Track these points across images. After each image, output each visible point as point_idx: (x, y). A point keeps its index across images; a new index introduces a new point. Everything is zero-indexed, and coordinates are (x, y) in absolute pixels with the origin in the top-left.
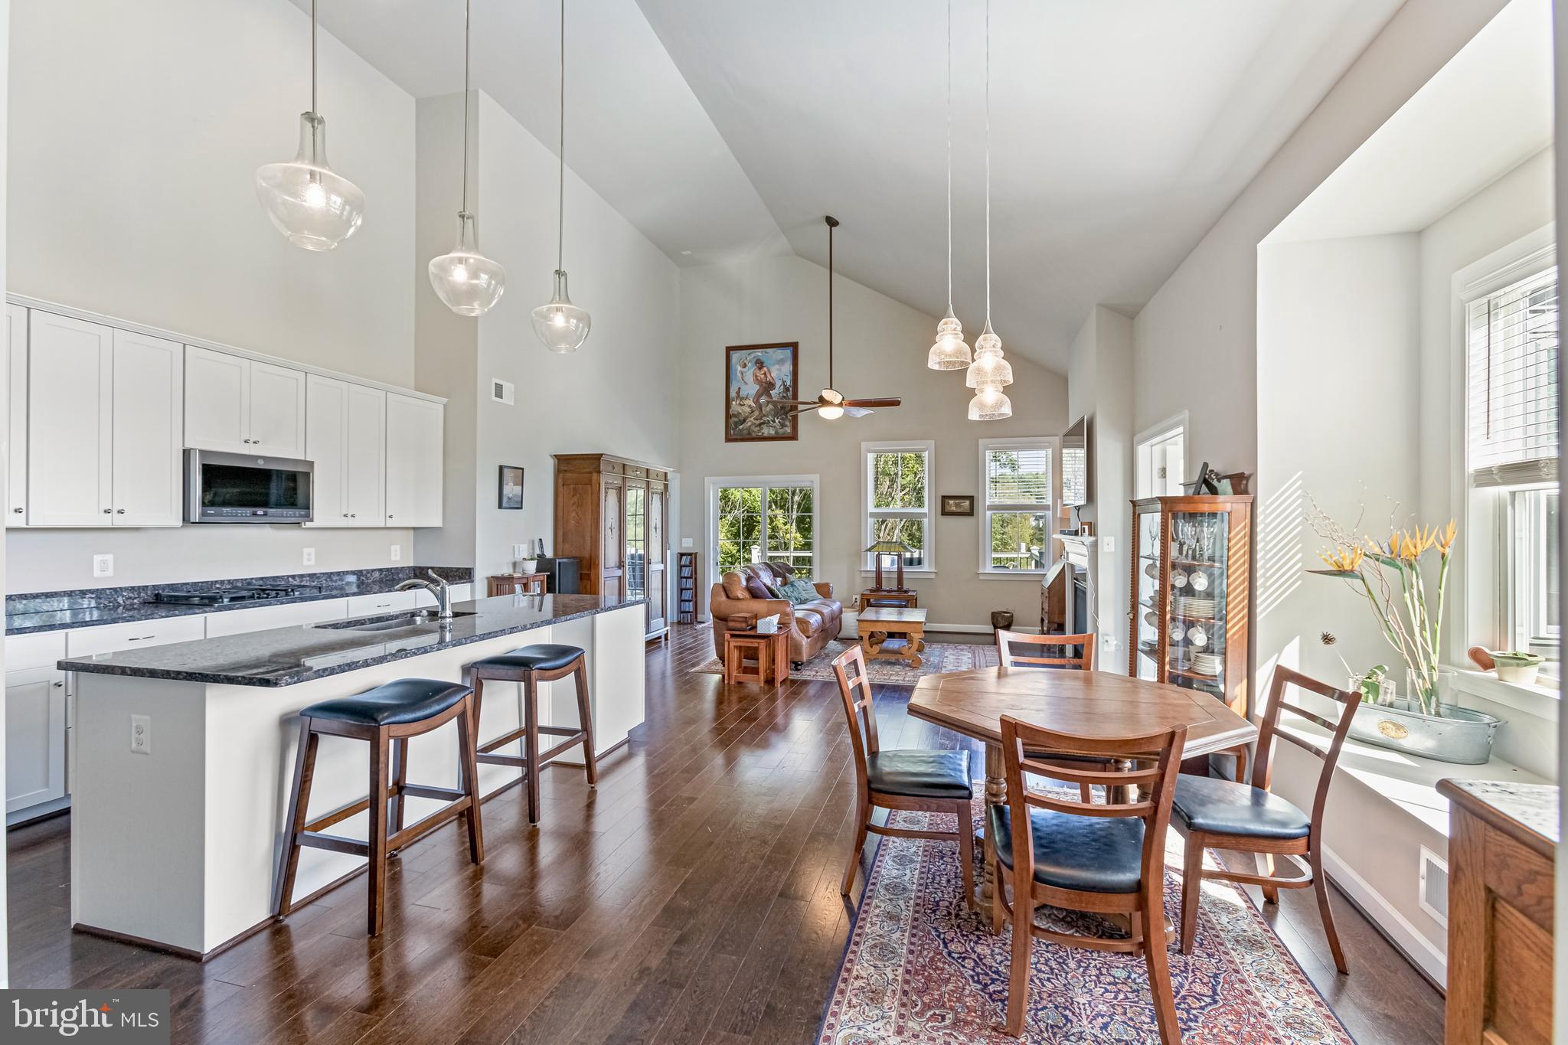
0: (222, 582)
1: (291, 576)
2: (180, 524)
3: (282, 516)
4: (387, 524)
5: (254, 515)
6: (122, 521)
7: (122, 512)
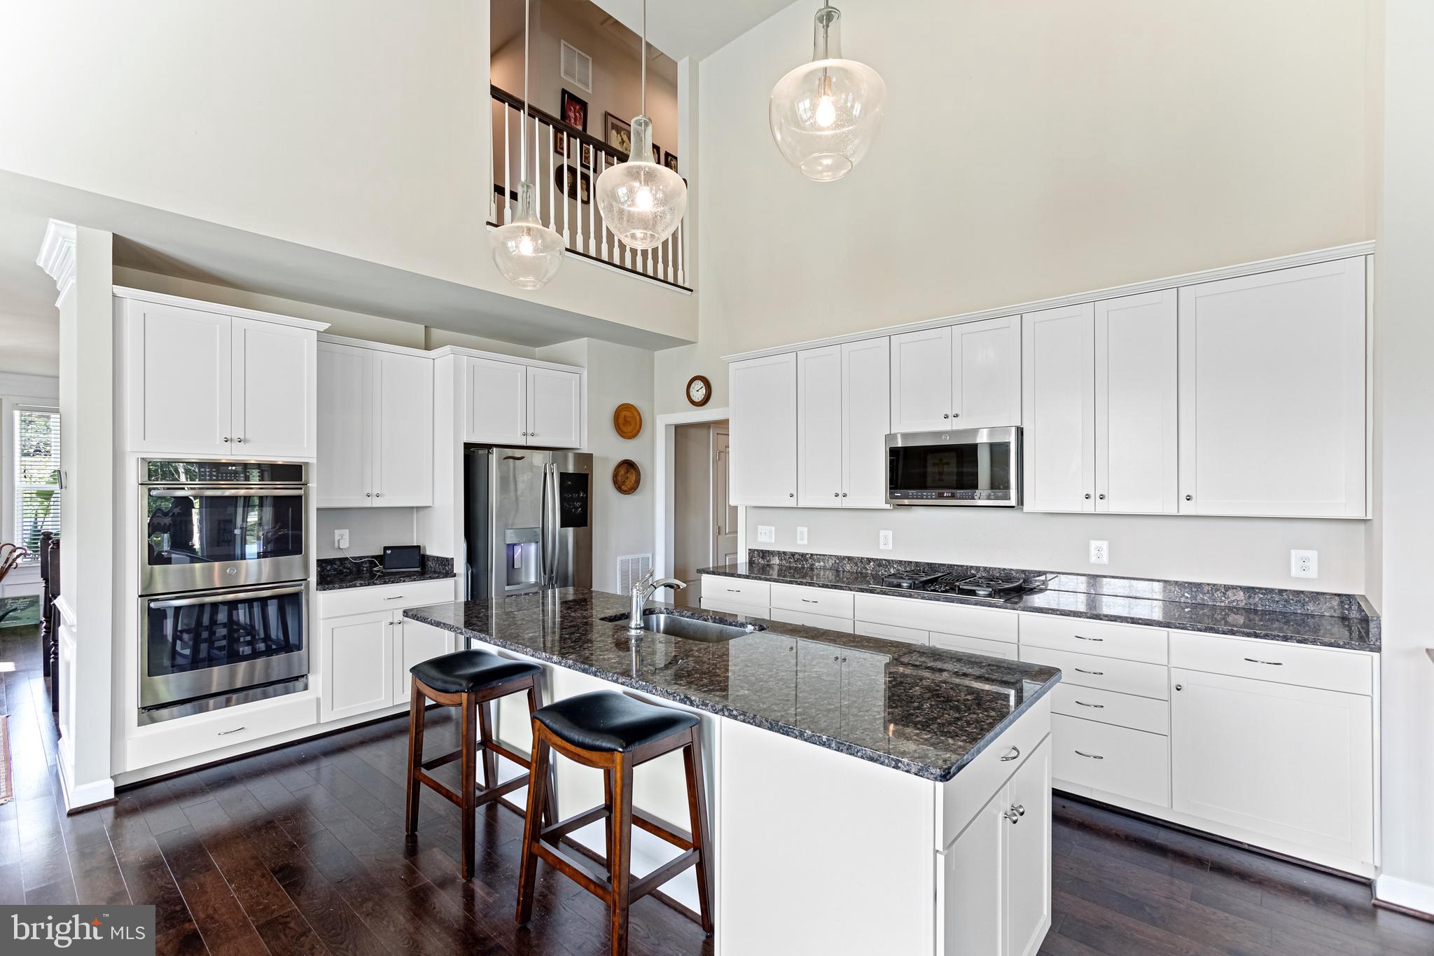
2: (888, 506)
3: (973, 498)
4: (1180, 511)
5: (941, 496)
6: (847, 503)
7: (845, 495)
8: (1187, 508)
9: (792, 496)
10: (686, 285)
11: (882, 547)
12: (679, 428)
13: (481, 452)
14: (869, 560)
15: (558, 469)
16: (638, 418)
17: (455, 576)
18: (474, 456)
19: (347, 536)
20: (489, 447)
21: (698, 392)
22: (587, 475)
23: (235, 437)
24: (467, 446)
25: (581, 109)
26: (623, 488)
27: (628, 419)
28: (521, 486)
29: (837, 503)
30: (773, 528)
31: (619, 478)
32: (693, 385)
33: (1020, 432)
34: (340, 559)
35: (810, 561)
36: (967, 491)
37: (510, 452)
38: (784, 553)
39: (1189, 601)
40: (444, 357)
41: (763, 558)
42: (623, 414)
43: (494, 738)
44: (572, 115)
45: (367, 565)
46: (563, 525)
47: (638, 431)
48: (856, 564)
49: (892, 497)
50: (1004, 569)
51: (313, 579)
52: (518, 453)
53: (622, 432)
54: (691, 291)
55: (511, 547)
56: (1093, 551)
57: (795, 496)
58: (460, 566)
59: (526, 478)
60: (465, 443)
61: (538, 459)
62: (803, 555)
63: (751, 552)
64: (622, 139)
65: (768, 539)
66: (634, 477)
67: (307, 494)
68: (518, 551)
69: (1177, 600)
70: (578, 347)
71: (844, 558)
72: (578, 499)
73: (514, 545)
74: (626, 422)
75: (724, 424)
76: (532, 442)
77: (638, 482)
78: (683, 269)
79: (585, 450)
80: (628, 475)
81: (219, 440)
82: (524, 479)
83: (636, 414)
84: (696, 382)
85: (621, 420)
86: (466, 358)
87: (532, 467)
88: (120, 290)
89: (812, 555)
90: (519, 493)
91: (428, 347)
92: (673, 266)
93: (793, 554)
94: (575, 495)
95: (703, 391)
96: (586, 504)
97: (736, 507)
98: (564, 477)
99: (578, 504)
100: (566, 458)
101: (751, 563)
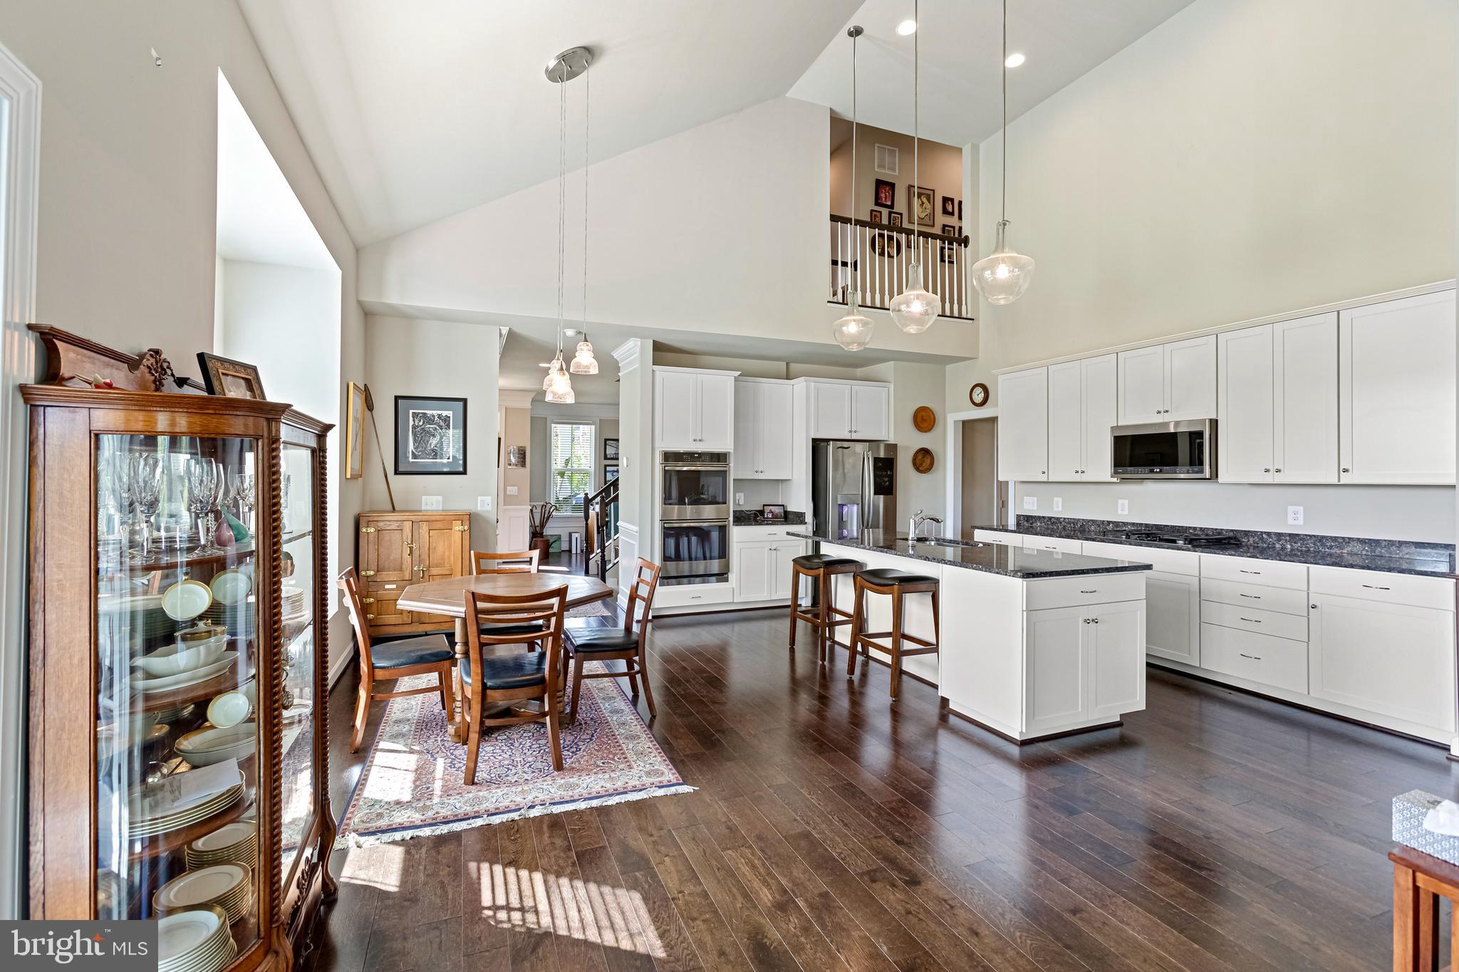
0: (1195, 529)
1: (1265, 533)
2: (1115, 480)
3: (1176, 473)
4: (1341, 480)
5: (1152, 471)
6: (1084, 478)
7: (1083, 472)
8: (1345, 479)
9: (1044, 473)
10: (969, 316)
11: (1120, 512)
12: (965, 424)
13: (822, 444)
14: (1109, 523)
15: (872, 454)
16: (932, 417)
17: (806, 523)
18: (818, 446)
19: (743, 497)
20: (827, 441)
21: (979, 397)
22: (893, 459)
23: (698, 439)
24: (814, 440)
25: (890, 189)
26: (921, 468)
27: (924, 418)
28: (847, 466)
29: (1078, 478)
30: (1035, 499)
31: (917, 461)
32: (974, 390)
33: (1214, 424)
34: (739, 511)
35: (1063, 523)
36: (1171, 467)
37: (839, 444)
38: (1043, 517)
39: (1369, 554)
40: (800, 384)
41: (1027, 521)
42: (920, 415)
43: (833, 606)
44: (883, 195)
45: (753, 516)
46: (876, 493)
47: (934, 425)
48: (1099, 526)
49: (1115, 473)
50: (1216, 529)
51: (731, 519)
52: (845, 444)
53: (920, 427)
54: (973, 320)
55: (841, 506)
56: (1290, 516)
57: (1046, 472)
58: (809, 518)
59: (851, 461)
60: (813, 439)
61: (859, 448)
62: (1058, 519)
63: (1018, 517)
64: (922, 202)
65: (1031, 507)
66: (929, 461)
67: (729, 470)
68: (845, 509)
69: (1359, 553)
70: (886, 368)
71: (1089, 521)
72: (886, 476)
73: (844, 505)
74: (923, 420)
75: (993, 420)
76: (855, 437)
77: (932, 464)
78: (966, 304)
79: (892, 441)
80: (925, 459)
81: (691, 440)
82: (849, 462)
83: (931, 413)
84: (977, 388)
85: (919, 419)
86: (813, 383)
87: (855, 453)
88: (656, 367)
89: (1064, 518)
90: (846, 471)
91: (788, 377)
92: (958, 303)
93: (1050, 518)
94: (884, 473)
95: (982, 395)
96: (892, 479)
97: (1007, 482)
98: (876, 460)
99: (886, 479)
100: (878, 448)
101: (1018, 524)
